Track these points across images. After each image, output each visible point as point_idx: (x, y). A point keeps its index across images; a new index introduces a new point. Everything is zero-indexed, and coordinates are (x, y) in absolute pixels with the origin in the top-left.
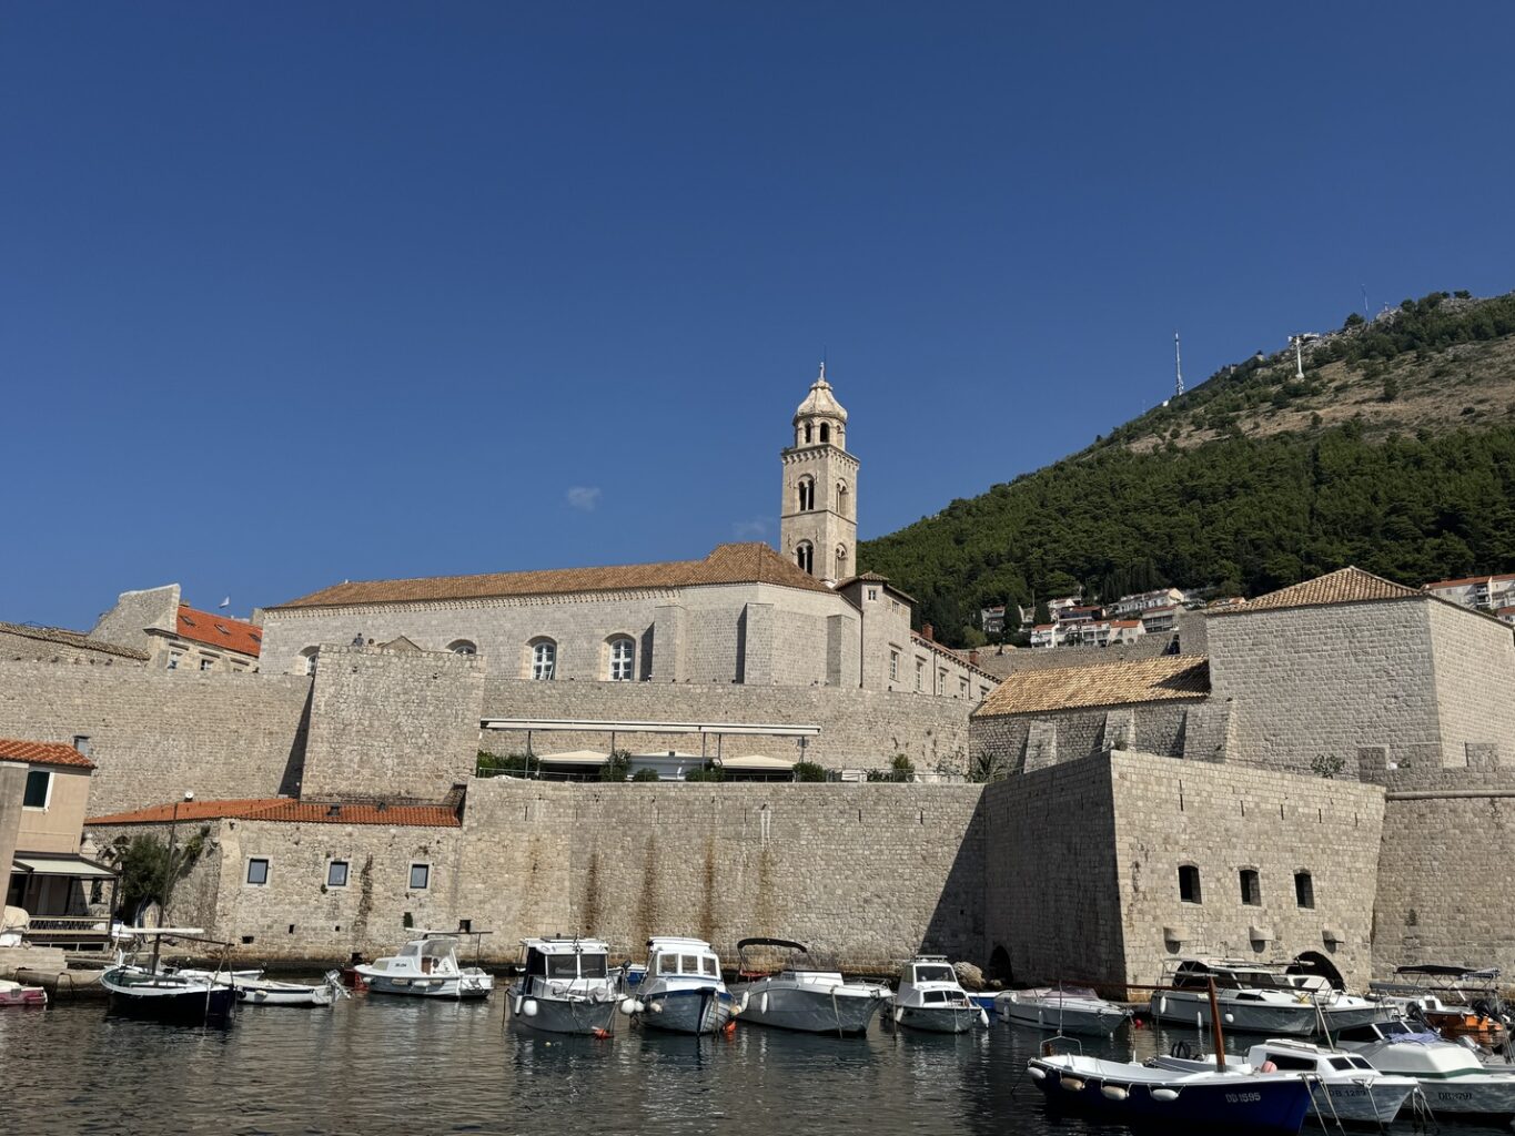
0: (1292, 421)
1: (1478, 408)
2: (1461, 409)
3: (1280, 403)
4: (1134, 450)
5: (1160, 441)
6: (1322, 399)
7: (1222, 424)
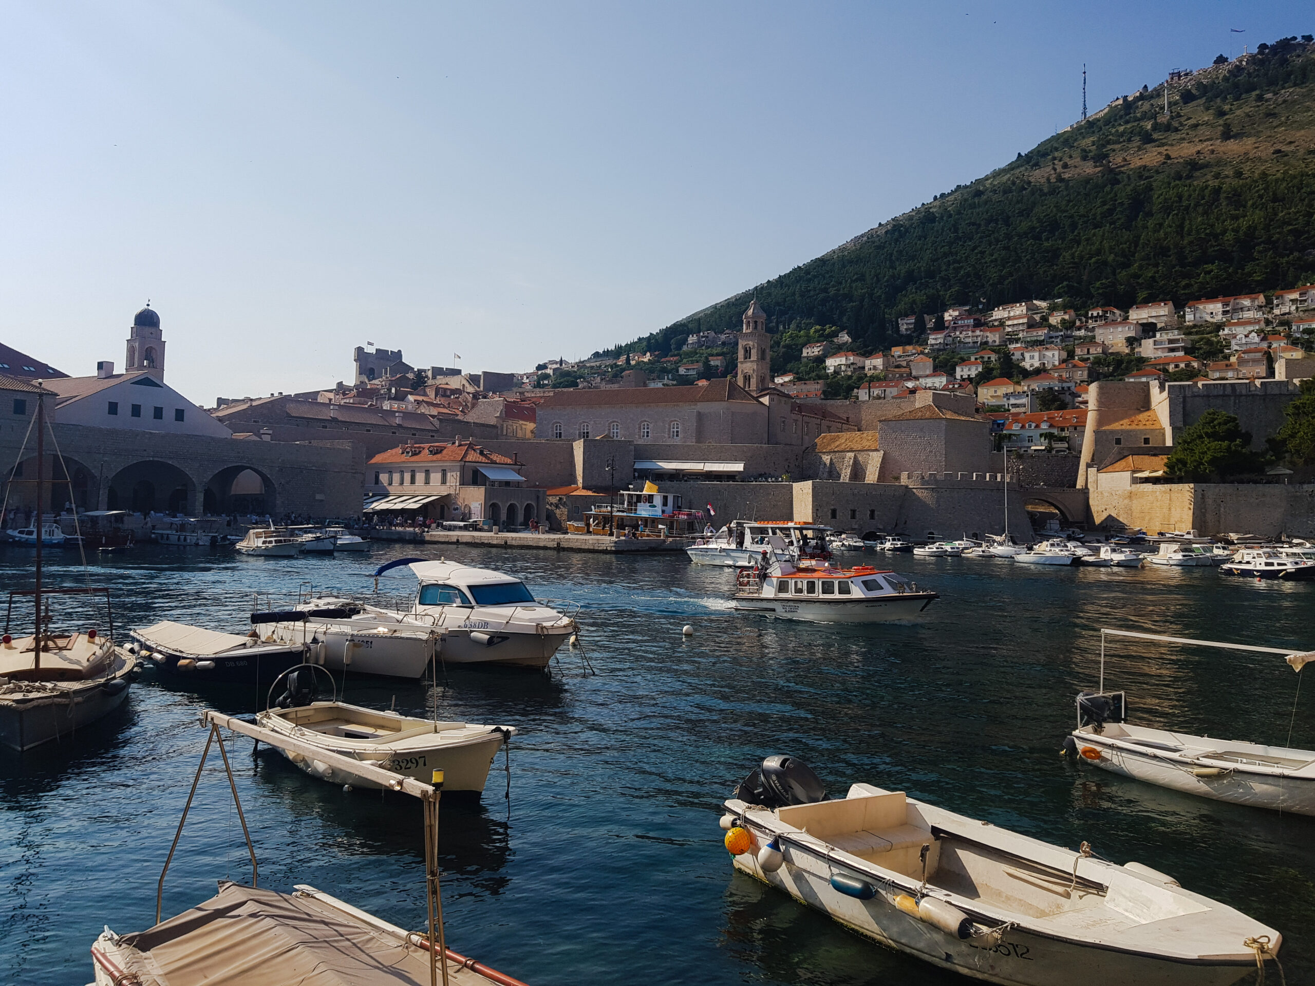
0: (1151, 157)
1: (1284, 148)
2: (1272, 150)
3: (1147, 139)
4: (1032, 179)
5: (1053, 172)
6: (1178, 136)
7: (1101, 158)
